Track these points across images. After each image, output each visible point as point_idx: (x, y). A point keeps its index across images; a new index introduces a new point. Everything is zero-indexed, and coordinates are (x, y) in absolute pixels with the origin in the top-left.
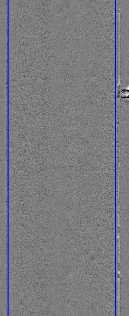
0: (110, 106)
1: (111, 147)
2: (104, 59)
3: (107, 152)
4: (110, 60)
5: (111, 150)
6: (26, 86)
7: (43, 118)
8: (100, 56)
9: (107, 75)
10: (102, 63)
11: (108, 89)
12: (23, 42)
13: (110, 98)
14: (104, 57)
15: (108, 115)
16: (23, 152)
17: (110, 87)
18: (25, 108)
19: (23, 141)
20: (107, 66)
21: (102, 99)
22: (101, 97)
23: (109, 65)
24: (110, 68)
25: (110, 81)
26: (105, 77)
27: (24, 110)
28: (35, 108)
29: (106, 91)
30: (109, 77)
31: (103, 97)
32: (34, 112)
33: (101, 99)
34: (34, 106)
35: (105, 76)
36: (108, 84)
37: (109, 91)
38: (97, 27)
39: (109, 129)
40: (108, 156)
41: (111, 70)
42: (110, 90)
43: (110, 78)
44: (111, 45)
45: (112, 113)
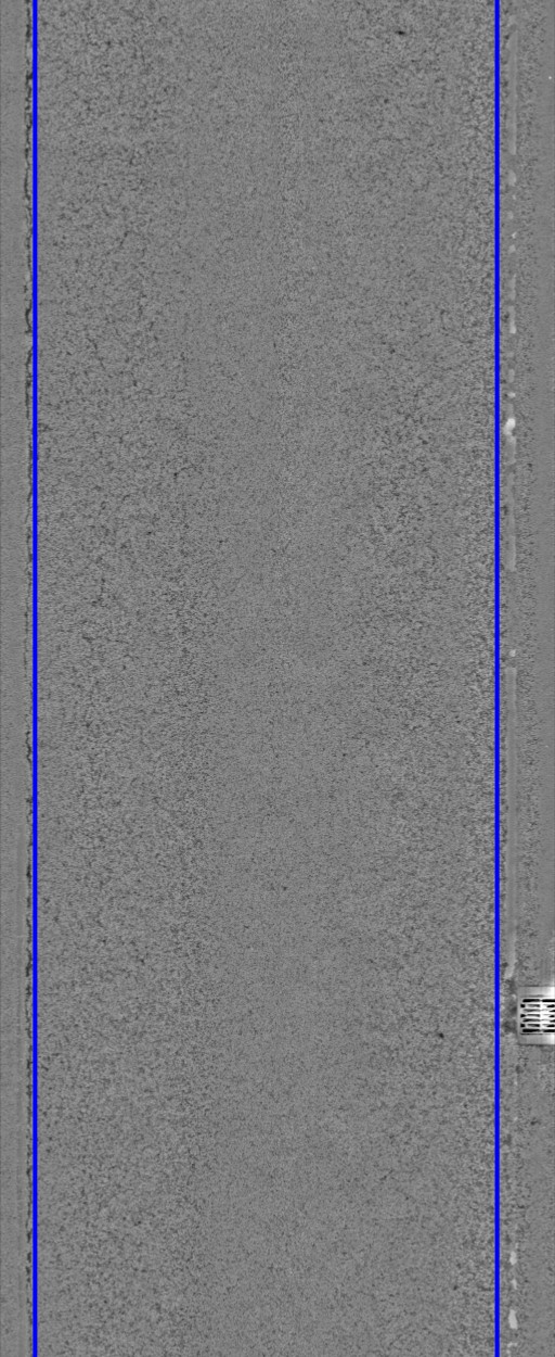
0: (475, 1066)
1: (477, 1243)
2: (447, 867)
3: (459, 1265)
4: (470, 870)
5: (477, 1254)
6: (110, 981)
7: (184, 1119)
8: (431, 854)
9: (458, 934)
10: (439, 884)
11: (465, 993)
12: (97, 792)
13: (473, 1034)
14: (448, 858)
15: (465, 1106)
16: (98, 1265)
17: (473, 986)
18: (106, 1074)
19: (97, 1218)
20: (460, 895)
21: (437, 1038)
22: (433, 1029)
23: (467, 893)
24: (473, 906)
25: (470, 960)
26: (450, 942)
27: (102, 1086)
28: (151, 1075)
29: (453, 1004)
30: (470, 944)
31: (441, 1030)
32: (148, 1094)
33: (434, 1040)
34: (147, 1070)
35: (451, 938)
36: (464, 973)
37: (468, 1002)
38: (415, 728)
39: (470, 1168)
40: (466, 1280)
41: (479, 914)
42: (474, 1001)
43: (470, 948)
44: (475, 807)
45: (481, 1097)
